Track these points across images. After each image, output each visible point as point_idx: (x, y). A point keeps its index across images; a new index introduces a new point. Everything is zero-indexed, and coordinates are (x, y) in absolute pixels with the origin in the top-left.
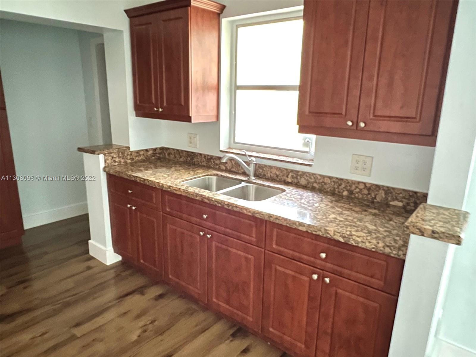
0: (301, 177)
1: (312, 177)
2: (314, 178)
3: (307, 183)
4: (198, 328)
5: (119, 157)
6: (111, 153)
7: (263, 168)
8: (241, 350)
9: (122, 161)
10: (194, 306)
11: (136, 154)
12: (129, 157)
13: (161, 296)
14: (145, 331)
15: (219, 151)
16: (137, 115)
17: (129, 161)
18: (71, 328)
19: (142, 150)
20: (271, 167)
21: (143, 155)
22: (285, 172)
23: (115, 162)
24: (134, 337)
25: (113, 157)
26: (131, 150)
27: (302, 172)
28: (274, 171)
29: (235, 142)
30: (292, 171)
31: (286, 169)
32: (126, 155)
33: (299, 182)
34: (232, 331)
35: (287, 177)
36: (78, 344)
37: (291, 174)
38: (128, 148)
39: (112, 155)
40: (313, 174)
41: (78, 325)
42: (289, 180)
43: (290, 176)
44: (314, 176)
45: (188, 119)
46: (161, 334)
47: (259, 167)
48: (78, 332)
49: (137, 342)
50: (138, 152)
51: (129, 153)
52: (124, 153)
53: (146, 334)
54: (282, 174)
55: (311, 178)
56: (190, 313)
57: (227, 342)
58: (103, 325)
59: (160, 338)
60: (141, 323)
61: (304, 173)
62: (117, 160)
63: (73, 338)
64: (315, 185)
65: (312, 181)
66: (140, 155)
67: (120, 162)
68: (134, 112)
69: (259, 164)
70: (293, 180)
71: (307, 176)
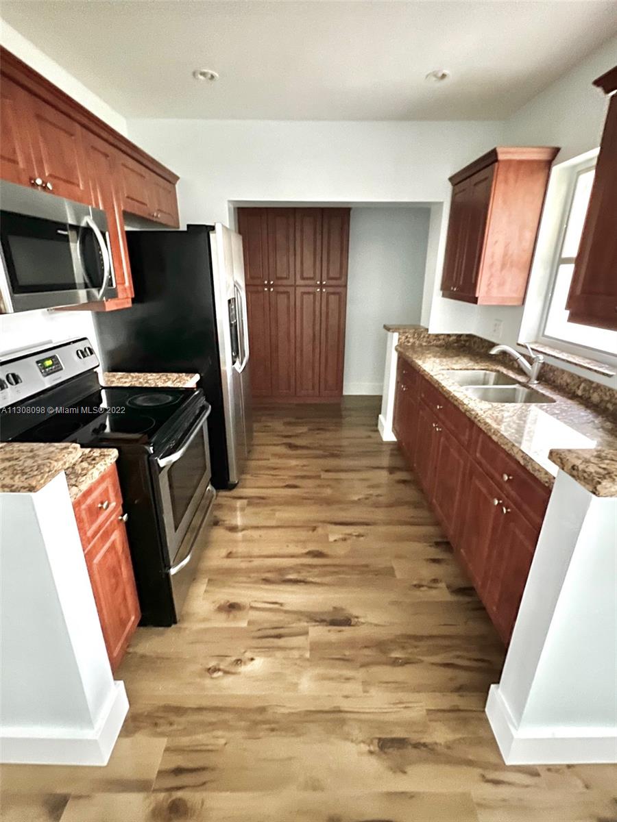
0: (594, 392)
1: (608, 394)
2: (610, 395)
3: (599, 401)
4: (411, 520)
5: (414, 338)
6: (406, 333)
7: (554, 371)
8: (433, 558)
9: (417, 342)
10: (425, 504)
11: (434, 338)
12: (425, 340)
13: (404, 482)
14: (367, 499)
15: (515, 344)
16: (444, 296)
17: (424, 344)
18: (322, 470)
19: (442, 334)
20: (563, 371)
21: (444, 339)
22: (577, 381)
23: (408, 342)
24: (356, 498)
25: (407, 337)
26: (429, 333)
27: (598, 384)
28: (565, 377)
29: (543, 335)
30: (585, 380)
31: (579, 377)
32: (422, 336)
33: (590, 398)
34: (439, 540)
35: (578, 388)
36: (318, 482)
37: (583, 385)
38: (427, 330)
39: (407, 334)
40: (610, 389)
41: (327, 471)
42: (579, 393)
43: (581, 387)
44: (611, 392)
45: (475, 300)
46: (377, 507)
47: (550, 369)
48: (324, 475)
49: (353, 502)
50: (437, 336)
51: (427, 336)
52: (421, 334)
53: (367, 501)
54: (573, 383)
55: (606, 394)
56: (416, 505)
57: (425, 544)
58: (341, 479)
59: (373, 509)
60: (371, 492)
61: (598, 387)
62: (411, 340)
63: (318, 477)
64: (609, 406)
65: (607, 399)
66: (439, 340)
67: (414, 343)
68: (441, 293)
69: (552, 366)
70: (584, 393)
71: (601, 390)
